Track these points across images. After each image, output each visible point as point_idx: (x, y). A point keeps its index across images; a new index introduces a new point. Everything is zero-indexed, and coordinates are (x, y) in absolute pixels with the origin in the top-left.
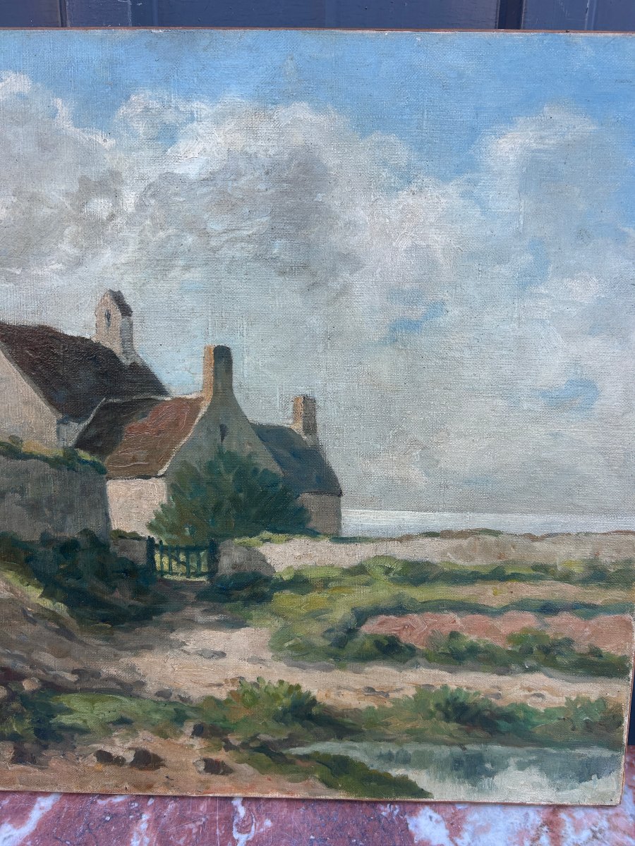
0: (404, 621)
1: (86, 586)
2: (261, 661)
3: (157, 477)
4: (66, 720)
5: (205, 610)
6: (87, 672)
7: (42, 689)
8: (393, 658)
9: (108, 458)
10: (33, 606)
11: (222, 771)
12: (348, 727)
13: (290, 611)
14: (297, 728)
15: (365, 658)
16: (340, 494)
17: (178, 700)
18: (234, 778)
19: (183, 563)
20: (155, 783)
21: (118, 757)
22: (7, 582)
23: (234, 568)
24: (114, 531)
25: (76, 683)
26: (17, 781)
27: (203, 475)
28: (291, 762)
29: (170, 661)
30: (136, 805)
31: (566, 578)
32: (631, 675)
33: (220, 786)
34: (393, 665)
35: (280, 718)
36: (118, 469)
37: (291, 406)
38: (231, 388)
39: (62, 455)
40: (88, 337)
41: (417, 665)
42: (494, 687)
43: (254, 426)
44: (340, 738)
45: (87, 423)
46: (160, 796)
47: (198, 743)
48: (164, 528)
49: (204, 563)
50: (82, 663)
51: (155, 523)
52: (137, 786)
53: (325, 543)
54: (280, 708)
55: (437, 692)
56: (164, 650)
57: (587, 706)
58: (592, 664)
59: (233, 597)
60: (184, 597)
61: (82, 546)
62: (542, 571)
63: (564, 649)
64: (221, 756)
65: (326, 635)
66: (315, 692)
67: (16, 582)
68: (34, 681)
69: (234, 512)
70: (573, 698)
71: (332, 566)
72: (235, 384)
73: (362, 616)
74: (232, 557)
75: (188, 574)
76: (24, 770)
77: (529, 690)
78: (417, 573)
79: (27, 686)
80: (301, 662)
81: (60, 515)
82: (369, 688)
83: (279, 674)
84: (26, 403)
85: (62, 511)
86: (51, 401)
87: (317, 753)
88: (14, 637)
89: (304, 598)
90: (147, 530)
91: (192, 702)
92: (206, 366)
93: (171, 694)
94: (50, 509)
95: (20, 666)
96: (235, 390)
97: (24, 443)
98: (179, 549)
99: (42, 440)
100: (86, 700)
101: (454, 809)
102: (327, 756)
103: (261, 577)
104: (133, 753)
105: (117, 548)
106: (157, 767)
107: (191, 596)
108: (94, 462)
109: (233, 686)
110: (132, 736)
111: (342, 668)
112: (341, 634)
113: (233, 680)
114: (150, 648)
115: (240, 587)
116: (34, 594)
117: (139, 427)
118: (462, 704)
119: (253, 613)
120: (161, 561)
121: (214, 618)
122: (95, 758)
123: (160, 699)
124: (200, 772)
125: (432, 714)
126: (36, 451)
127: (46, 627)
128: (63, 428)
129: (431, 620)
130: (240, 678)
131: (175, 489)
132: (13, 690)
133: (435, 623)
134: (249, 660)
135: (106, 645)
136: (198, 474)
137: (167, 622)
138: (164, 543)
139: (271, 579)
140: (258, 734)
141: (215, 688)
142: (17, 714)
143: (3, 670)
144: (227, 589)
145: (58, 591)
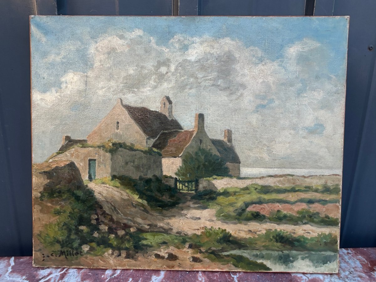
0: (262, 206)
1: (154, 194)
2: (213, 221)
3: (179, 157)
4: (145, 242)
5: (194, 203)
6: (153, 225)
7: (137, 231)
8: (257, 219)
9: (163, 150)
10: (135, 201)
11: (198, 261)
12: (243, 245)
13: (223, 203)
14: (225, 245)
15: (248, 219)
16: (240, 163)
17: (184, 235)
18: (202, 263)
19: (187, 186)
20: (175, 265)
21: (162, 256)
22: (127, 193)
23: (203, 188)
24: (164, 175)
25: (149, 229)
26: (126, 265)
27: (194, 156)
28: (223, 258)
29: (181, 221)
31: (316, 191)
32: (340, 225)
33: (198, 267)
34: (258, 222)
35: (219, 241)
36: (166, 154)
37: (223, 133)
38: (204, 127)
39: (148, 150)
40: (158, 111)
41: (266, 222)
42: (293, 230)
43: (211, 140)
44: (240, 249)
45: (156, 139)
47: (190, 251)
48: (181, 175)
49: (194, 186)
50: (151, 221)
51: (178, 173)
52: (168, 267)
53: (235, 179)
54: (219, 238)
55: (273, 231)
56: (180, 217)
57: (325, 236)
58: (327, 221)
59: (203, 198)
60: (187, 198)
61: (153, 180)
62: (308, 189)
63: (316, 216)
64: (198, 255)
65: (235, 211)
66: (231, 232)
67: (130, 193)
68: (134, 228)
69: (204, 169)
70: (320, 233)
71: (237, 187)
73: (247, 205)
74: (203, 184)
75: (188, 190)
76: (129, 261)
77: (305, 231)
78: (266, 190)
79: (132, 230)
80: (226, 221)
81: (146, 170)
82: (250, 230)
83: (219, 225)
84: (137, 132)
85: (147, 169)
86: (145, 132)
87: (232, 254)
88: (128, 212)
89: (227, 199)
90: (174, 175)
91: (188, 236)
92: (196, 120)
93: (181, 233)
94: (143, 168)
95: (130, 223)
96: (205, 128)
97: (135, 146)
98: (185, 182)
99: (141, 145)
100: (152, 235)
102: (235, 255)
103: (213, 191)
104: (167, 254)
105: (165, 181)
106: (176, 260)
107: (189, 198)
108: (158, 152)
109: (203, 229)
110: (167, 248)
111: (240, 223)
112: (240, 211)
113: (203, 228)
114: (174, 216)
115: (206, 195)
116: (136, 197)
117: (173, 141)
118: (282, 236)
119: (210, 204)
120: (179, 186)
121: (197, 205)
122: (154, 256)
123: (177, 235)
124: (191, 261)
125: (271, 240)
126: (139, 149)
127: (140, 209)
128: (148, 141)
129: (271, 206)
130: (205, 227)
131: (184, 161)
132: (127, 231)
133: (272, 207)
134: (208, 221)
135: (160, 215)
136: (192, 156)
137: (181, 207)
138: (181, 180)
139: (216, 192)
140: (211, 247)
141: (197, 231)
142: (128, 240)
143: (124, 224)
144: (201, 196)
145: (144, 196)
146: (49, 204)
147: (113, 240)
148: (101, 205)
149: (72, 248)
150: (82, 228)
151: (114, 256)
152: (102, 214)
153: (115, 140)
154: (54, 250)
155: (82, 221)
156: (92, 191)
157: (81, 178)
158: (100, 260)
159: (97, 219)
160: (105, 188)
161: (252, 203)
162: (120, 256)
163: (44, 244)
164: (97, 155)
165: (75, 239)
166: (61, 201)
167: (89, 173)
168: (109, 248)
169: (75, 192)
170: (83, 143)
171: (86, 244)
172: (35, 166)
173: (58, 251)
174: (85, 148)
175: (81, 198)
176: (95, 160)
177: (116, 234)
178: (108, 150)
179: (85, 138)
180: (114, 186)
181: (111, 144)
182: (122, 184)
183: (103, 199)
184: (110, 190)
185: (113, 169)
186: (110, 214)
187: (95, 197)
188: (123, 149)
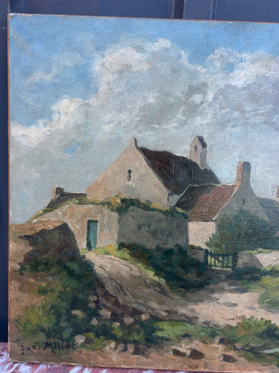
1: (175, 271)
2: (254, 308)
3: (212, 221)
4: (160, 334)
5: (229, 284)
6: (172, 312)
7: (150, 319)
9: (190, 211)
10: (149, 279)
11: (231, 360)
13: (269, 286)
14: (268, 341)
17: (213, 326)
18: (236, 364)
20: (199, 365)
21: (183, 353)
22: (139, 268)
23: (244, 264)
24: (190, 246)
25: (166, 316)
27: (233, 220)
29: (211, 308)
33: (230, 368)
36: (194, 217)
37: (276, 190)
38: (249, 181)
39: (169, 210)
40: (186, 157)
43: (258, 199)
45: (182, 195)
47: (221, 347)
48: (213, 245)
49: (231, 261)
50: (170, 307)
51: (209, 242)
52: (190, 367)
54: (261, 331)
56: (209, 302)
59: (242, 278)
60: (220, 277)
61: (175, 252)
64: (231, 353)
66: (277, 324)
67: (143, 268)
68: (147, 315)
69: (246, 238)
72: (251, 179)
74: (243, 260)
75: (223, 267)
76: (138, 358)
79: (143, 317)
80: (273, 310)
81: (166, 237)
83: (261, 315)
84: (155, 186)
85: (167, 235)
86: (166, 185)
87: (276, 352)
88: (139, 294)
89: (275, 280)
90: (205, 245)
91: (220, 327)
92: (238, 171)
93: (210, 323)
94: (162, 234)
95: (141, 308)
96: (251, 182)
97: (152, 203)
98: (219, 255)
99: (160, 203)
100: (170, 325)
103: (256, 269)
104: (190, 351)
105: (191, 254)
106: (201, 358)
107: (223, 277)
108: (183, 213)
110: (190, 343)
113: (240, 318)
114: (202, 301)
115: (246, 273)
116: (150, 274)
117: (207, 197)
119: (251, 285)
120: (211, 260)
121: (233, 287)
122: (172, 353)
123: (205, 325)
124: (221, 361)
126: (157, 207)
127: (155, 290)
128: (171, 197)
130: (243, 316)
131: (220, 227)
132: (137, 319)
134: (248, 308)
135: (182, 299)
136: (231, 221)
137: (211, 289)
138: (213, 252)
139: (261, 270)
140: (250, 343)
141: (231, 321)
142: (138, 331)
143: (132, 309)
144: (240, 274)
145: (162, 273)
146: (32, 280)
147: (117, 330)
148: (102, 283)
149: (61, 338)
150: (76, 312)
151: (117, 351)
152: (104, 295)
153: (124, 196)
154: (38, 342)
155: (75, 303)
156: (91, 263)
157: (76, 246)
158: (98, 356)
159: (97, 302)
160: (109, 260)
162: (127, 351)
163: (23, 333)
164: (99, 215)
165: (67, 327)
166: (47, 277)
167: (87, 239)
168: (112, 340)
169: (68, 264)
170: (80, 198)
171: (81, 334)
172: (13, 228)
173: (43, 342)
174: (83, 204)
175: (76, 272)
176: (96, 222)
177: (122, 322)
178: (115, 208)
179: (84, 192)
180: (121, 258)
181: (119, 201)
182: (133, 255)
183: (106, 275)
184: (116, 262)
185: (121, 234)
186: (114, 295)
187: (94, 273)
188: (136, 207)
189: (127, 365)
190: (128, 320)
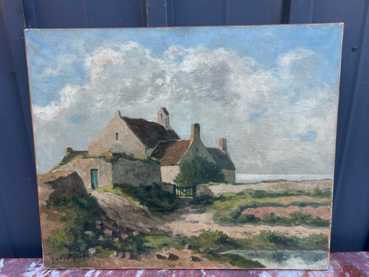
0: (256, 210)
1: (154, 201)
2: (210, 224)
3: (176, 165)
4: (147, 244)
5: (192, 208)
6: (154, 229)
7: (139, 235)
8: (252, 222)
9: (161, 159)
10: (137, 207)
11: (197, 260)
12: (238, 245)
13: (219, 207)
14: (222, 245)
15: (243, 222)
16: (235, 169)
17: (183, 237)
18: (201, 263)
19: (185, 192)
20: (176, 265)
21: (164, 256)
22: (129, 200)
23: (201, 194)
24: (163, 183)
25: (150, 232)
26: (131, 265)
27: (191, 164)
29: (181, 225)
30: (170, 272)
31: (308, 194)
32: (330, 226)
33: (197, 265)
34: (253, 224)
35: (216, 242)
36: (164, 163)
37: (219, 142)
38: (199, 136)
39: (147, 159)
40: (155, 122)
41: (261, 224)
42: (285, 231)
43: (207, 148)
44: (236, 249)
45: (155, 148)
46: (177, 269)
47: (190, 251)
48: (179, 181)
49: (191, 192)
50: (152, 226)
51: (176, 180)
52: (170, 266)
53: (230, 185)
54: (216, 239)
55: (267, 233)
56: (179, 221)
57: (316, 236)
58: (318, 222)
59: (201, 203)
60: (185, 203)
61: (153, 188)
62: (301, 193)
63: (308, 218)
64: (197, 255)
65: (231, 215)
66: (227, 234)
67: (131, 200)
68: (137, 232)
69: (201, 176)
70: (312, 234)
71: (233, 192)
72: (201, 135)
73: (242, 209)
74: (200, 190)
75: (186, 196)
76: (133, 262)
77: (297, 231)
78: (260, 194)
79: (135, 234)
80: (223, 224)
82: (245, 232)
83: (216, 228)
84: (135, 143)
85: (147, 177)
86: (143, 142)
87: (228, 254)
88: (130, 218)
89: (223, 203)
90: (173, 182)
91: (187, 238)
92: (192, 129)
93: (181, 235)
94: (143, 176)
95: (133, 227)
96: (201, 137)
97: (135, 155)
98: (183, 188)
99: (140, 155)
100: (153, 238)
101: (274, 271)
102: (232, 255)
103: (209, 196)
104: (169, 255)
105: (164, 188)
106: (176, 260)
107: (187, 203)
108: (157, 161)
109: (201, 232)
110: (168, 249)
111: (236, 225)
112: (236, 214)
113: (201, 230)
114: (174, 220)
115: (203, 200)
116: (137, 204)
117: (171, 149)
118: (276, 236)
119: (207, 208)
120: (178, 192)
121: (195, 210)
122: (156, 257)
123: (177, 237)
124: (190, 261)
125: (266, 240)
126: (138, 158)
127: (141, 214)
128: (147, 150)
130: (203, 229)
131: (182, 169)
132: (130, 235)
133: (266, 210)
134: (206, 224)
135: (160, 220)
136: (189, 164)
137: (180, 212)
138: (179, 186)
139: (213, 197)
140: (209, 248)
141: (195, 233)
142: (131, 243)
143: (126, 228)
144: (199, 201)
145: (145, 202)
146: (56, 212)
147: (117, 243)
148: (104, 212)
149: (79, 251)
150: (87, 232)
151: (119, 258)
152: (106, 220)
153: (115, 151)
154: (63, 254)
155: (87, 226)
156: (96, 198)
157: (85, 187)
158: (106, 261)
159: (101, 225)
160: (108, 196)
161: (247, 207)
162: (125, 257)
163: (53, 249)
164: (98, 165)
165: (82, 243)
166: (66, 209)
167: (92, 182)
168: (114, 250)
169: (79, 200)
170: (84, 154)
171: (93, 247)
172: (40, 177)
173: (67, 254)
174: (87, 158)
175: (85, 205)
176: (97, 170)
177: (120, 238)
178: (109, 160)
179: (86, 150)
180: (116, 194)
181: (111, 155)
182: (124, 191)
183: (106, 206)
184: (113, 197)
185: (114, 178)
186: (113, 220)
187: (98, 205)
188: (123, 159)
189: (126, 267)
190: (125, 236)
